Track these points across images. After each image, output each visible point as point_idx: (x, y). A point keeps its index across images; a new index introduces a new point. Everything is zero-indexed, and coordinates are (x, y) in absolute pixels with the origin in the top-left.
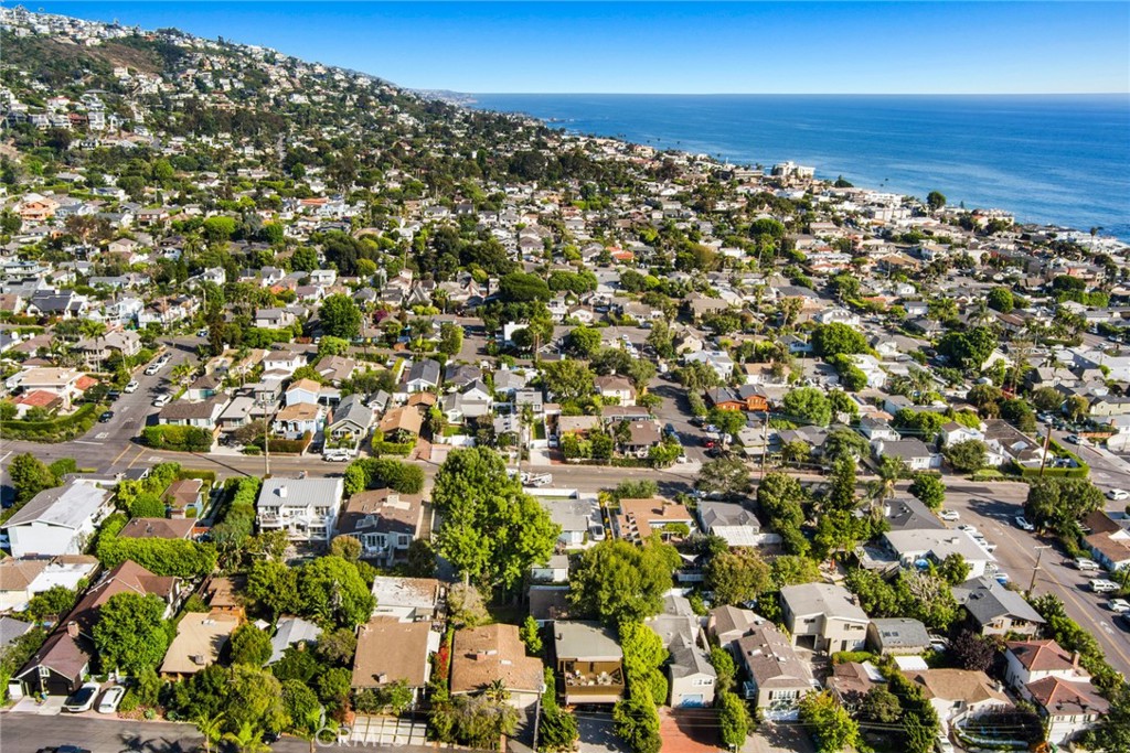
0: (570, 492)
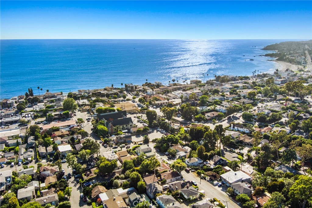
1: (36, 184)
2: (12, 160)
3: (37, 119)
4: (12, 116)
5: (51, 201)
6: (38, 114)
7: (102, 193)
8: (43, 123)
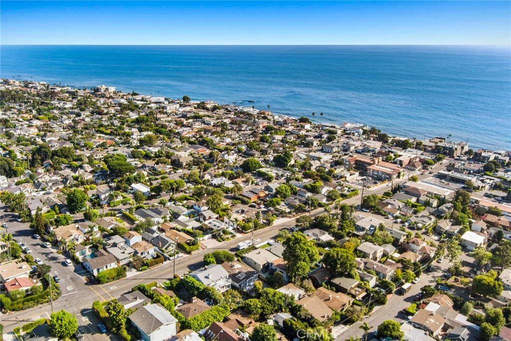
0: (266, 243)
1: (390, 249)
2: (402, 216)
3: (495, 191)
4: (470, 173)
5: (380, 271)
6: (502, 185)
7: (439, 304)
8: (495, 199)
